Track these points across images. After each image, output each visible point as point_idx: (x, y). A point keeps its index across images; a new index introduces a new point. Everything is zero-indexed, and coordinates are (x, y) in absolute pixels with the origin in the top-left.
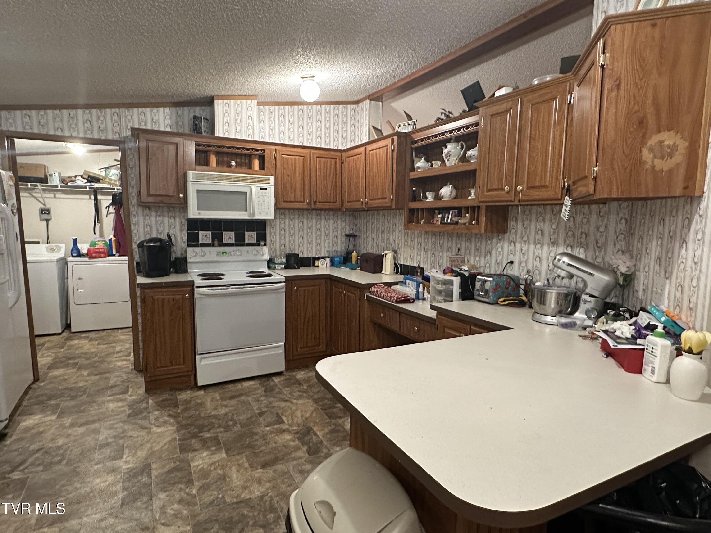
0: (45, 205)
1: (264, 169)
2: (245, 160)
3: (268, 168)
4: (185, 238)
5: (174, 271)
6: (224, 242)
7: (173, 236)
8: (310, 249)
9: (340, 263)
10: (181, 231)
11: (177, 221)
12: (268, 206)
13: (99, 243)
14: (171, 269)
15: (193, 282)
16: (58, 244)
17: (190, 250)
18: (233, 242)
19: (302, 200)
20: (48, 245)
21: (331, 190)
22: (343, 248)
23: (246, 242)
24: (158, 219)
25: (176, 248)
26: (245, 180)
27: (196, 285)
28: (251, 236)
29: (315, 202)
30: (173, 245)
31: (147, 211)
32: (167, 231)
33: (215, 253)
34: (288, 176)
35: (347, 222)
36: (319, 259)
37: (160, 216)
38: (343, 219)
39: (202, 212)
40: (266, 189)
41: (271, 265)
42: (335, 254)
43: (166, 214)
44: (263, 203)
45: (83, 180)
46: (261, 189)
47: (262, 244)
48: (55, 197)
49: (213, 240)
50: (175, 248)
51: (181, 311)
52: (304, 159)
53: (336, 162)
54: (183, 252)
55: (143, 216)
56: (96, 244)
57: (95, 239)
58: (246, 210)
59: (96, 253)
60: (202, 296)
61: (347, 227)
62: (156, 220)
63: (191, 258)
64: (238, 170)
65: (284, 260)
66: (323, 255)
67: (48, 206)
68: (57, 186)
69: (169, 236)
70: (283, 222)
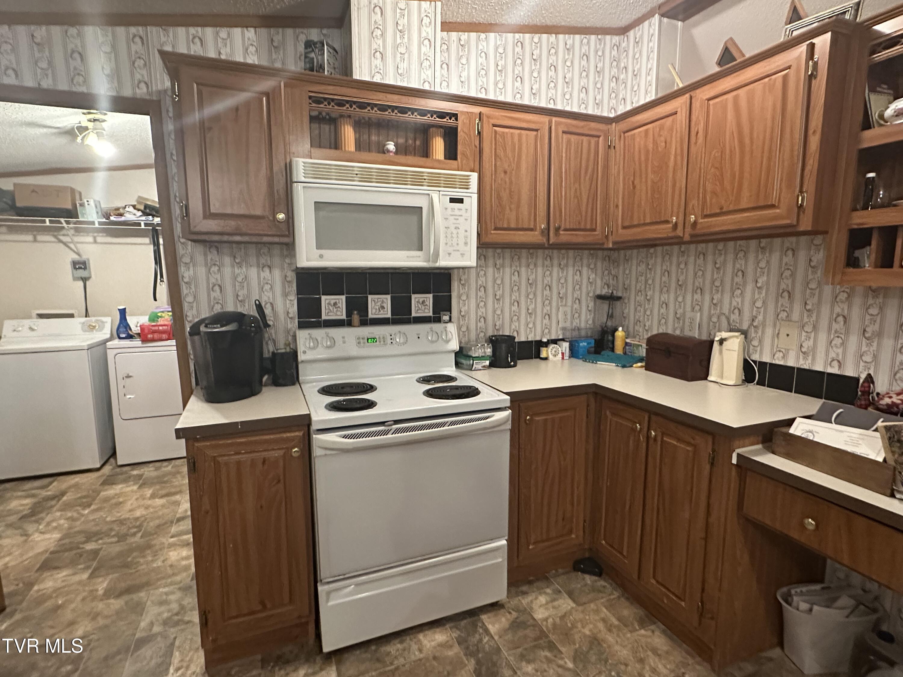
0: (78, 254)
1: (456, 159)
2: (415, 140)
3: (463, 154)
4: (294, 309)
5: (270, 382)
6: (370, 316)
7: (268, 306)
8: (531, 325)
9: (589, 352)
10: (285, 295)
11: (277, 274)
12: (466, 237)
13: (163, 315)
14: (265, 378)
15: (308, 417)
16: (100, 318)
17: (303, 335)
18: (389, 315)
19: (532, 227)
20: (87, 318)
21: (587, 205)
22: (590, 322)
23: (414, 314)
24: (237, 271)
25: (276, 333)
26: (418, 180)
27: (314, 427)
28: (423, 302)
29: (557, 230)
30: (269, 326)
31: (213, 255)
32: (255, 296)
33: (354, 342)
34: (505, 172)
35: (599, 272)
36: (546, 345)
37: (240, 265)
38: (592, 266)
39: (327, 253)
40: (461, 201)
41: (463, 361)
42: (576, 333)
43: (253, 260)
44: (455, 232)
45: (135, 211)
46: (453, 200)
47: (446, 318)
48: (95, 242)
49: (349, 313)
50: (273, 331)
51: (281, 485)
52: (536, 136)
53: (598, 142)
54: (290, 338)
55: (206, 264)
56: (158, 317)
57: (157, 308)
58: (420, 249)
59: (154, 332)
60: (329, 452)
61: (599, 282)
62: (233, 272)
63: (304, 352)
64: (402, 159)
65: (489, 351)
66: (553, 337)
67: (84, 257)
68: (93, 223)
69: (259, 307)
70: (482, 273)
